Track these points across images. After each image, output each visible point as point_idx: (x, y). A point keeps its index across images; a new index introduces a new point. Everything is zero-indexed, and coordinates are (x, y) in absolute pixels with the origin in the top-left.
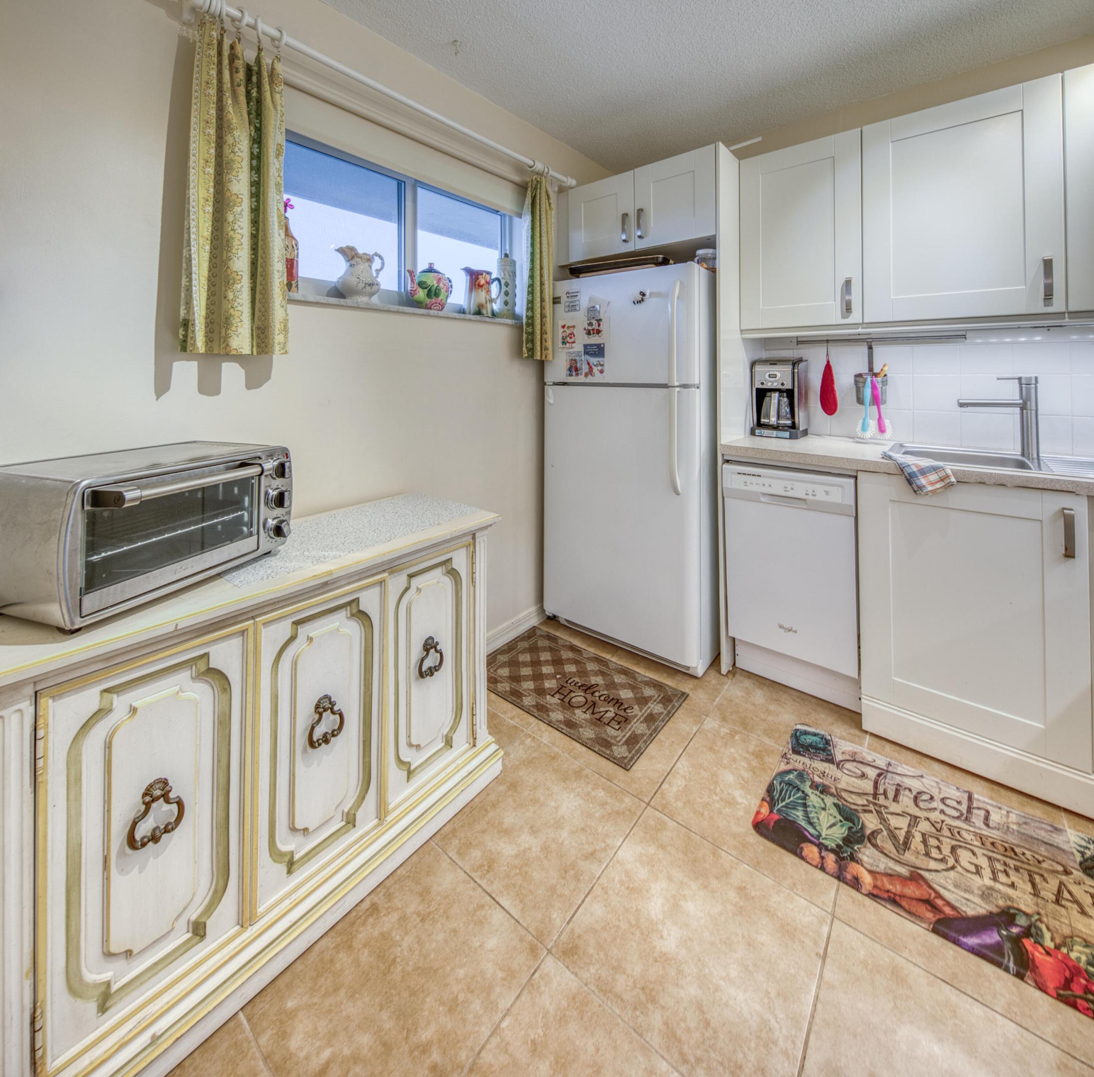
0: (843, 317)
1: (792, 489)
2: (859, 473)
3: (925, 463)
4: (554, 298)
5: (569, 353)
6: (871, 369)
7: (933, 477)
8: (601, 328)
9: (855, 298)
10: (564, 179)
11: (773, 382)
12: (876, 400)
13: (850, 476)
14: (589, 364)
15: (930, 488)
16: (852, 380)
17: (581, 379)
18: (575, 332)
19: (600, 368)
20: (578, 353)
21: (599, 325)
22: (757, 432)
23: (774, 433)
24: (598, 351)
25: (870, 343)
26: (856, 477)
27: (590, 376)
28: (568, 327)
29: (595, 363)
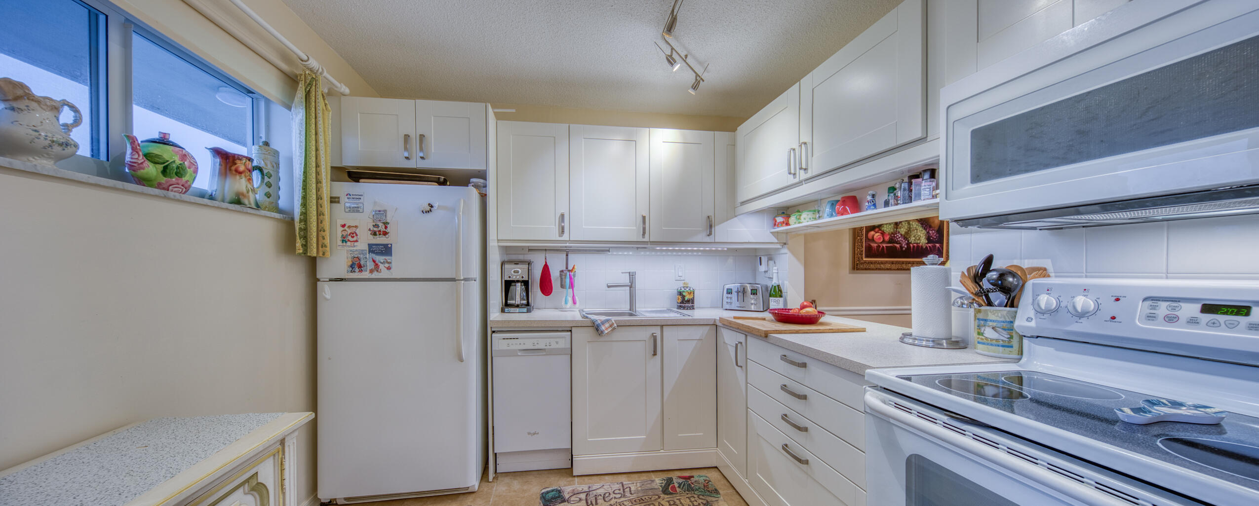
0: (560, 236)
1: (538, 344)
2: (573, 328)
3: (603, 318)
4: (331, 198)
5: (351, 251)
6: (567, 268)
7: (607, 325)
8: (388, 230)
9: (566, 224)
10: (338, 85)
11: (516, 276)
12: (572, 286)
13: (568, 331)
14: (374, 261)
15: (606, 332)
16: (558, 274)
17: (366, 274)
18: (357, 232)
19: (387, 265)
20: (362, 252)
21: (386, 227)
22: (506, 310)
23: (517, 310)
24: (386, 250)
25: (567, 252)
26: (571, 331)
27: (375, 272)
28: (349, 227)
29: (382, 261)
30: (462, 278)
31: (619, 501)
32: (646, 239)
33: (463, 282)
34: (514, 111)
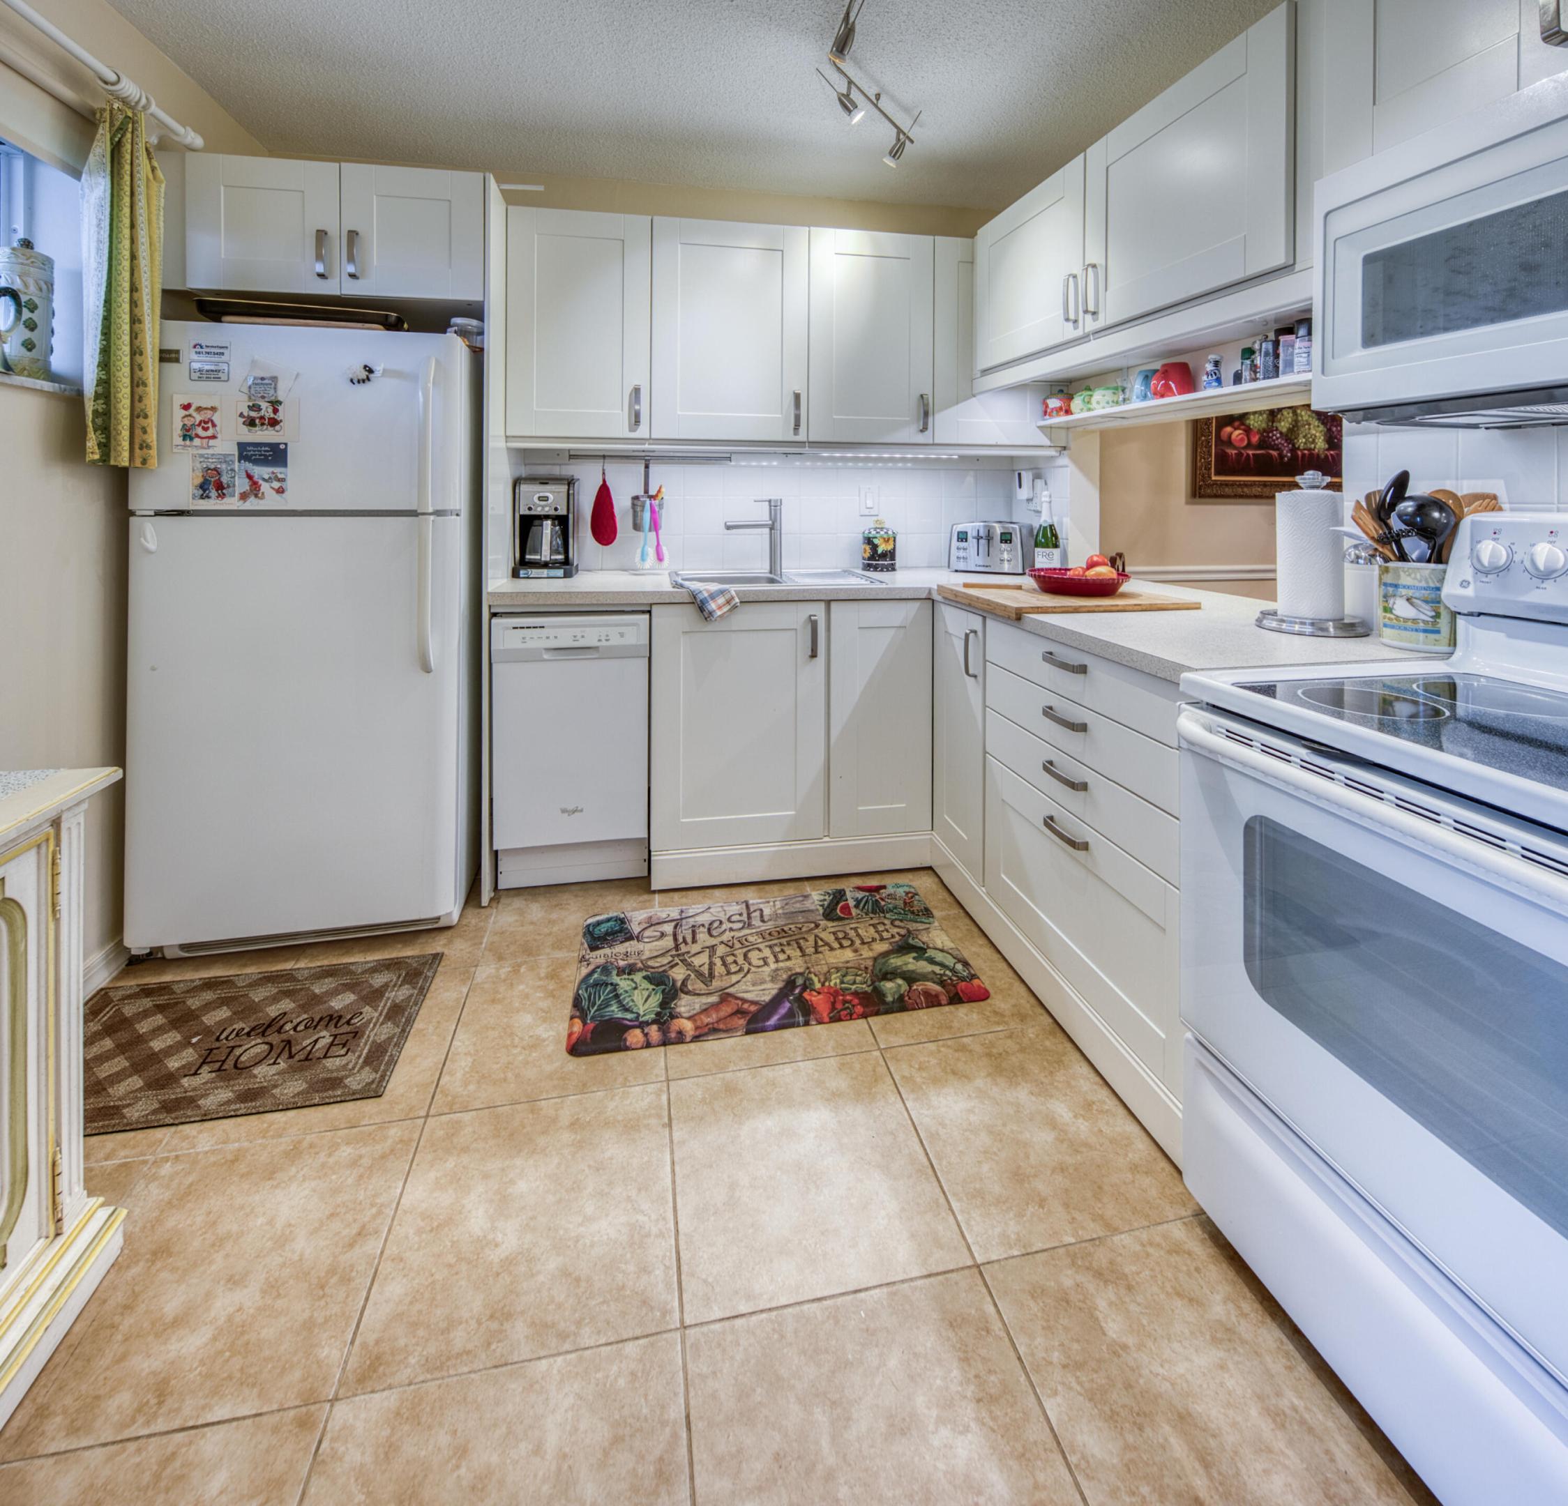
0: (631, 430)
1: (583, 637)
2: (654, 607)
3: (714, 587)
4: (161, 351)
5: (201, 456)
6: (646, 491)
7: (721, 600)
8: (280, 416)
9: (644, 408)
10: (181, 130)
11: (543, 507)
12: (655, 526)
13: (643, 612)
14: (250, 477)
15: (719, 613)
16: (629, 503)
17: (232, 503)
18: (216, 418)
19: (276, 485)
20: (225, 458)
21: (276, 411)
22: (522, 573)
23: (545, 572)
24: (276, 455)
25: (647, 461)
26: (650, 612)
27: (252, 499)
28: (199, 409)
29: (266, 477)
30: (431, 510)
31: (737, 934)
32: (802, 437)
33: (432, 518)
34: (541, 188)
